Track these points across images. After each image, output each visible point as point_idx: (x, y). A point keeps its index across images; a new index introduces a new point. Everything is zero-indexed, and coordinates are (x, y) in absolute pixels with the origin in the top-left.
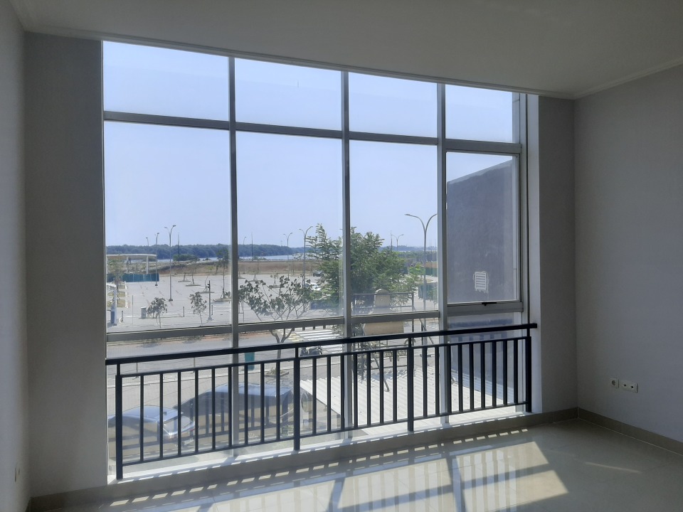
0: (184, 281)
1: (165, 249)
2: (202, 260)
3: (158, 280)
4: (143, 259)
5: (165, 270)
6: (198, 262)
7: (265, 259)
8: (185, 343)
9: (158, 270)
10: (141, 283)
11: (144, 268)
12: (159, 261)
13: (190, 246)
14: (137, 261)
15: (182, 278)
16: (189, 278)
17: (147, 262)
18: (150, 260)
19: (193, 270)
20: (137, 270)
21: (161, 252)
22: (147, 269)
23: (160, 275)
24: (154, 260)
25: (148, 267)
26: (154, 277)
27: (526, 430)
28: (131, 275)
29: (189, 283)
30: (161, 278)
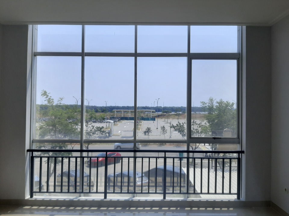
0: (165, 121)
1: (160, 108)
2: (173, 113)
3: (155, 120)
4: (150, 112)
5: (158, 116)
6: (171, 114)
7: (200, 113)
8: (158, 146)
9: (155, 116)
10: (148, 121)
11: (150, 115)
12: (156, 113)
13: (170, 107)
14: (148, 113)
15: (164, 120)
16: (166, 120)
17: (151, 113)
18: (153, 112)
19: (168, 117)
20: (148, 116)
21: (158, 109)
22: (151, 116)
23: (156, 118)
24: (155, 112)
25: (152, 115)
26: (153, 119)
27: (232, 209)
28: (145, 118)
29: (166, 122)
30: (156, 119)
